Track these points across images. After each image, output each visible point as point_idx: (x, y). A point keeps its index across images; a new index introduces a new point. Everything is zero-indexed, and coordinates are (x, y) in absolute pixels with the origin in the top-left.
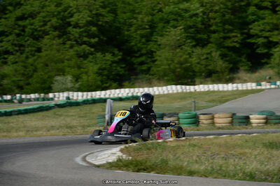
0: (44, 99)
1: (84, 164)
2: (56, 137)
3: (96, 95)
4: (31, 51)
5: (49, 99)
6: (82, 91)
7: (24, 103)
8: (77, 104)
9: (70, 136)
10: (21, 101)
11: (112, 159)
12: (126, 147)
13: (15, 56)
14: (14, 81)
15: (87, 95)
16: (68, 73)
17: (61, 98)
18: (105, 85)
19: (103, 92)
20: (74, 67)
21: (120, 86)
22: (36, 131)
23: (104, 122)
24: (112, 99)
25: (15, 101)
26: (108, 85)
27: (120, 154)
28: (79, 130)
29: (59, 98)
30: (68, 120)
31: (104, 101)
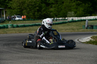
0: (64, 20)
1: (78, 42)
2: (68, 32)
3: (82, 18)
4: (60, 3)
5: (66, 20)
6: (77, 17)
7: (58, 21)
8: (75, 21)
9: (73, 32)
10: (56, 20)
11: (88, 40)
12: (93, 36)
13: (55, 5)
14: (54, 13)
15: (79, 18)
16: (73, 11)
17: (70, 19)
18: (85, 15)
19: (85, 17)
20: (75, 9)
21: (91, 15)
22: (62, 30)
23: (85, 28)
24: (88, 20)
25: (55, 20)
26: (86, 15)
27: (91, 39)
28: (76, 30)
29: (69, 19)
30: (73, 27)
31: (85, 20)
